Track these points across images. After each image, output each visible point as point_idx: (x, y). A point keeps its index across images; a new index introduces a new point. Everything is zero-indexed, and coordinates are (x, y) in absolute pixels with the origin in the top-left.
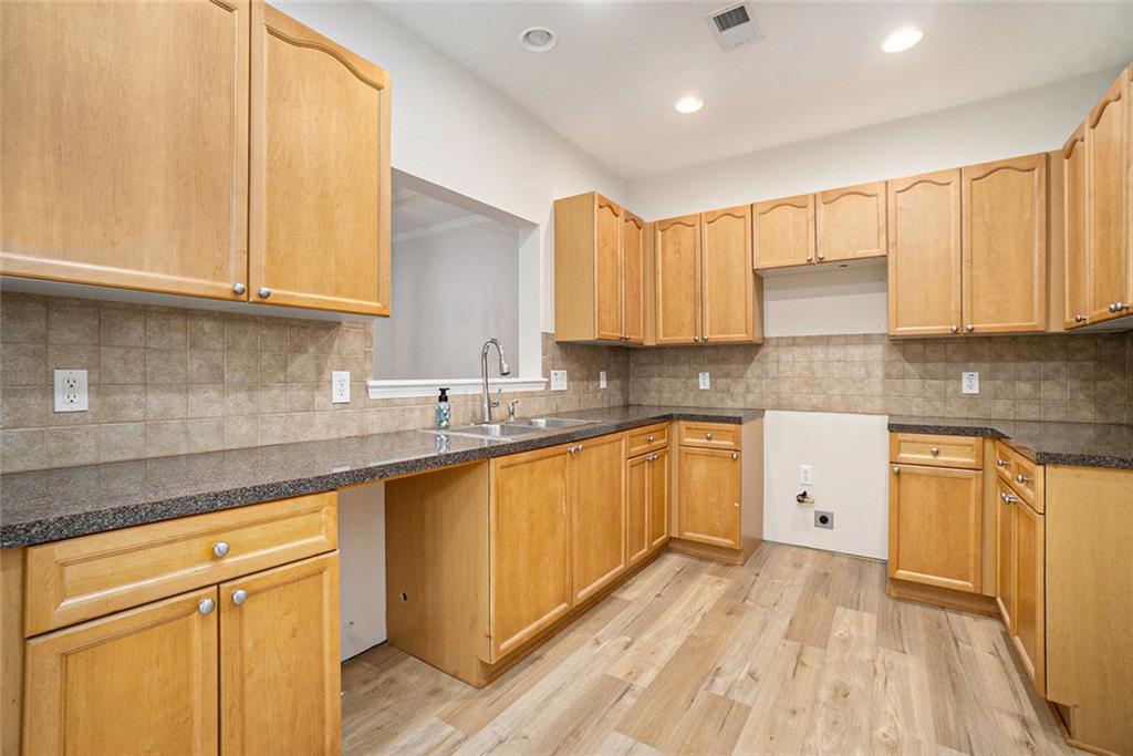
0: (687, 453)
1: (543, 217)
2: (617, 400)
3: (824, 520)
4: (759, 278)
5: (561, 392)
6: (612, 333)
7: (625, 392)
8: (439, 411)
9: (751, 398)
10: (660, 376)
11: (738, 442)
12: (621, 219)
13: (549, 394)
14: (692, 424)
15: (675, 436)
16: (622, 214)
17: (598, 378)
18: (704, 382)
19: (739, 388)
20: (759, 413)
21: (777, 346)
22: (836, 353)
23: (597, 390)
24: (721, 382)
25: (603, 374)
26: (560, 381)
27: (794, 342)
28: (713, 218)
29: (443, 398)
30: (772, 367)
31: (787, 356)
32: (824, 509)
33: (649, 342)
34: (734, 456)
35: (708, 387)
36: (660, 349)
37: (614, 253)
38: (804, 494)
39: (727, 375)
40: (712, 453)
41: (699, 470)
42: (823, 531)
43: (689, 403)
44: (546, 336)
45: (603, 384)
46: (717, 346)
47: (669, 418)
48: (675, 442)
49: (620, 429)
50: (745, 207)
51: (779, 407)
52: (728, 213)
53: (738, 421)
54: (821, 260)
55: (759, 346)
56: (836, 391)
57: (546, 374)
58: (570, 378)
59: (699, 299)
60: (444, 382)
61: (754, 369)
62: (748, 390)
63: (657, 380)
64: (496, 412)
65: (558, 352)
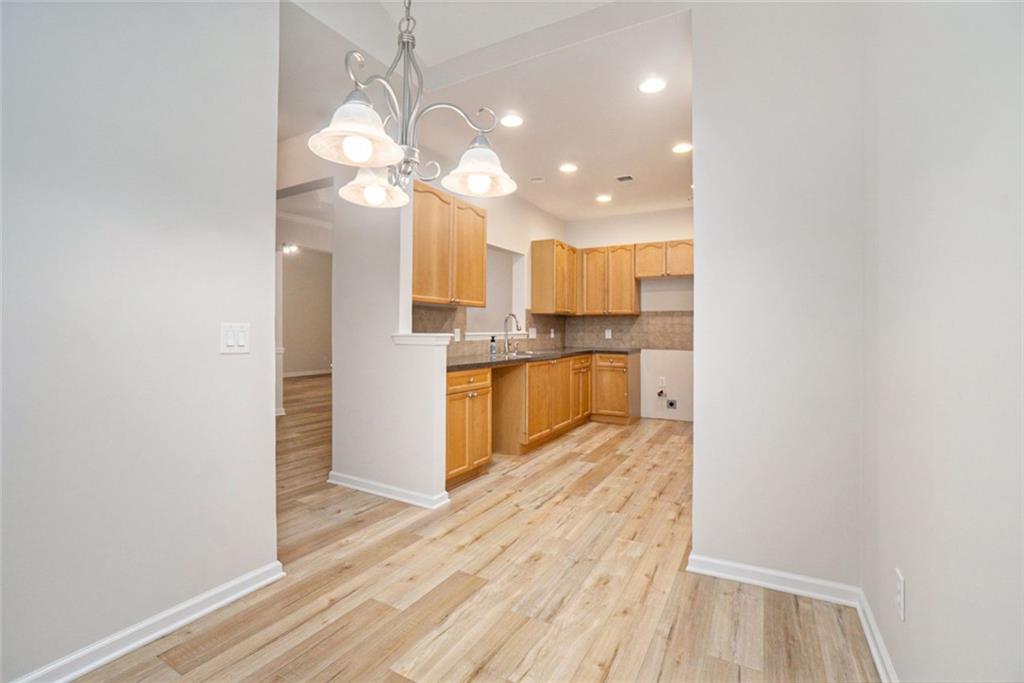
0: (601, 370)
1: (526, 250)
2: (559, 345)
3: (671, 404)
4: (638, 281)
5: (533, 340)
6: (561, 310)
7: (563, 339)
8: (491, 347)
9: (633, 343)
10: (584, 331)
11: (626, 363)
12: (566, 251)
13: (529, 340)
14: (603, 355)
15: (594, 361)
16: (566, 248)
17: (550, 333)
18: (608, 334)
19: (627, 337)
20: (638, 351)
21: (648, 316)
22: (677, 320)
23: (550, 338)
24: (618, 335)
25: (552, 331)
26: (533, 334)
27: (656, 314)
28: (614, 249)
29: (493, 340)
30: (645, 327)
31: (652, 321)
32: (671, 398)
33: (579, 313)
34: (624, 370)
35: (610, 337)
36: (584, 317)
37: (563, 269)
38: (662, 392)
39: (620, 331)
40: (613, 369)
41: (607, 378)
42: (671, 410)
43: (600, 346)
44: (527, 311)
45: (552, 335)
46: (615, 316)
47: (590, 352)
48: (593, 365)
49: (563, 357)
50: (630, 246)
51: (648, 347)
52: (622, 248)
53: (626, 353)
54: (668, 275)
55: (638, 316)
56: (677, 339)
57: (527, 330)
58: (538, 332)
59: (606, 291)
60: (493, 334)
61: (635, 328)
62: (632, 339)
63: (581, 334)
64: (511, 348)
65: (532, 319)
